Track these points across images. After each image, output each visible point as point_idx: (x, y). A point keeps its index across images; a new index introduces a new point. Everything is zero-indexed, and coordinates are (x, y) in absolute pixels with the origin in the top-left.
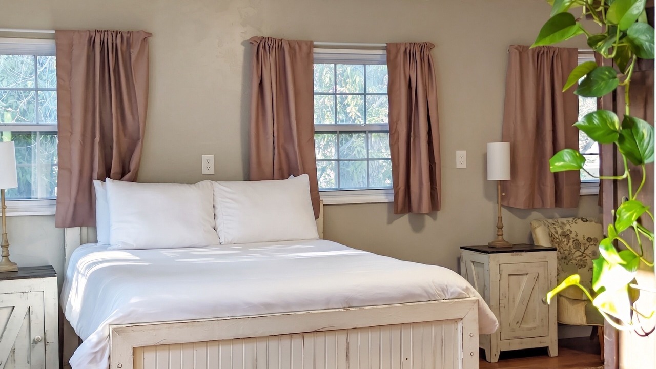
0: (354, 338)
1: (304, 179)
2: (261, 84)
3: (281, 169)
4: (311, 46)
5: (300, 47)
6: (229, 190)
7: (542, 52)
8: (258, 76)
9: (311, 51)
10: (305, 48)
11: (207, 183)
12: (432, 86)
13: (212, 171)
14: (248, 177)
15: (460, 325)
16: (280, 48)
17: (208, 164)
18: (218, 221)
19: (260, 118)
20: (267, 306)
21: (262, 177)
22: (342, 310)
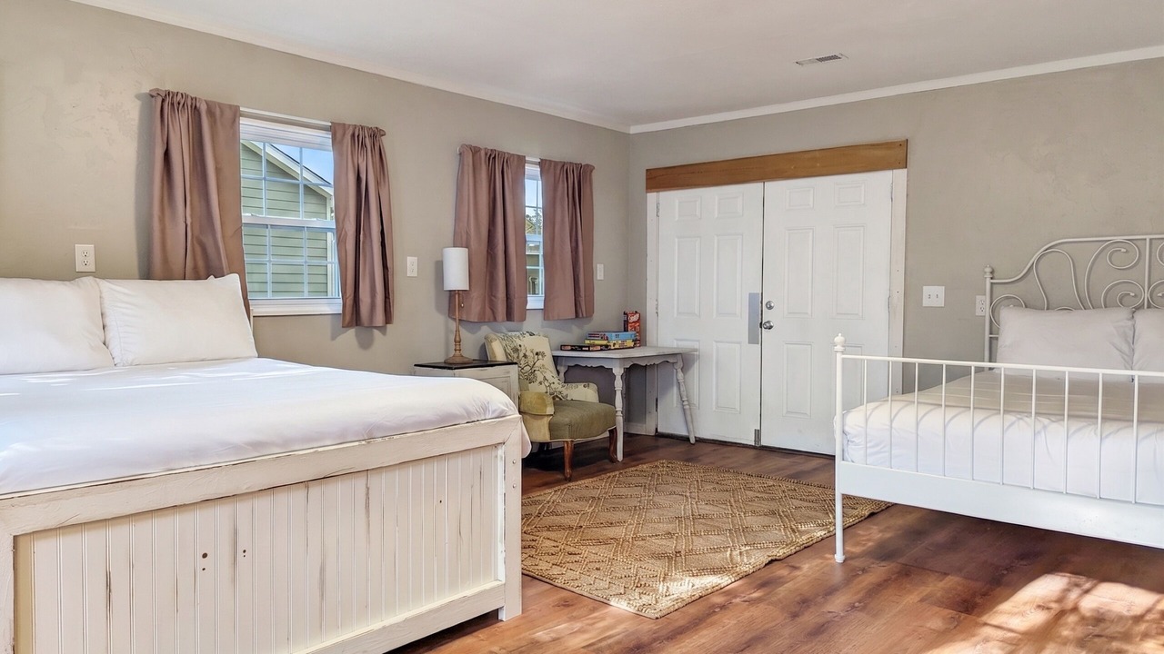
0: (375, 481)
1: (233, 280)
2: (167, 154)
3: (195, 268)
4: (236, 114)
5: (222, 112)
6: (126, 291)
7: (493, 156)
8: (163, 140)
9: (237, 120)
10: (228, 114)
11: (88, 280)
12: (384, 182)
13: (92, 268)
14: (147, 274)
15: (500, 452)
16: (196, 109)
17: (84, 255)
18: (111, 334)
19: (166, 198)
20: (256, 445)
21: (168, 276)
22: (363, 442)
